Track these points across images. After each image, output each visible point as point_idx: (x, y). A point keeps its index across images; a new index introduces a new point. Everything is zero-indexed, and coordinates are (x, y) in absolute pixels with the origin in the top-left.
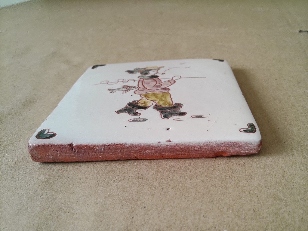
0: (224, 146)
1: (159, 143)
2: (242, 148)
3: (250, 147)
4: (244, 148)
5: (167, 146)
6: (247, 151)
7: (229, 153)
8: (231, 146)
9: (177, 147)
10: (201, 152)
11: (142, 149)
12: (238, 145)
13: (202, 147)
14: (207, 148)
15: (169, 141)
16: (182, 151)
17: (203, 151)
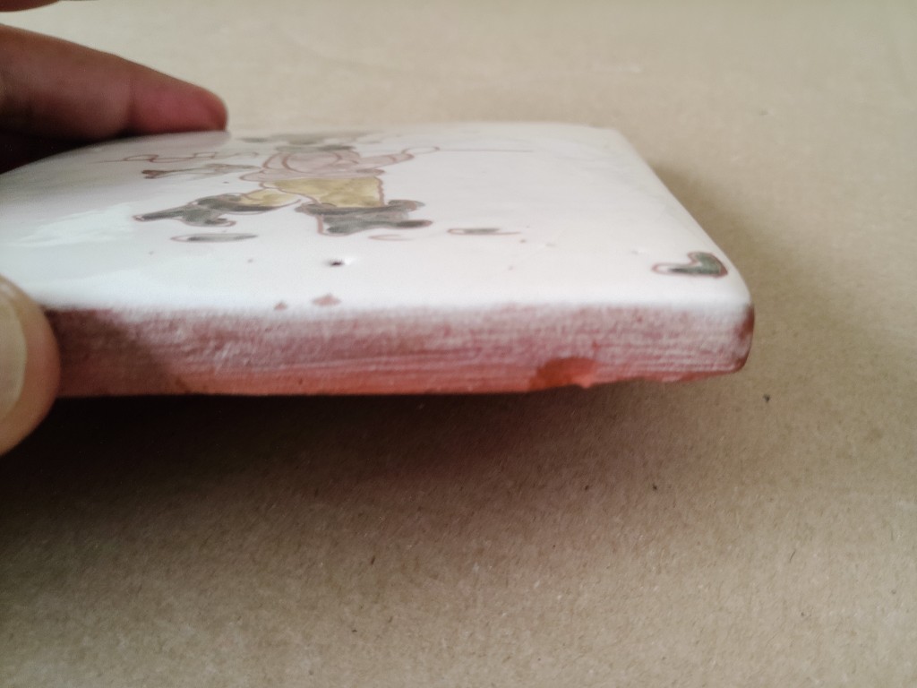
0: (581, 331)
1: (281, 306)
2: (665, 341)
3: (701, 337)
4: (672, 342)
5: (318, 324)
6: (689, 357)
7: (605, 365)
8: (613, 331)
9: (362, 332)
10: (476, 361)
11: (204, 339)
12: (643, 326)
13: (481, 331)
14: (504, 339)
15: (327, 300)
16: (390, 353)
17: (489, 356)
